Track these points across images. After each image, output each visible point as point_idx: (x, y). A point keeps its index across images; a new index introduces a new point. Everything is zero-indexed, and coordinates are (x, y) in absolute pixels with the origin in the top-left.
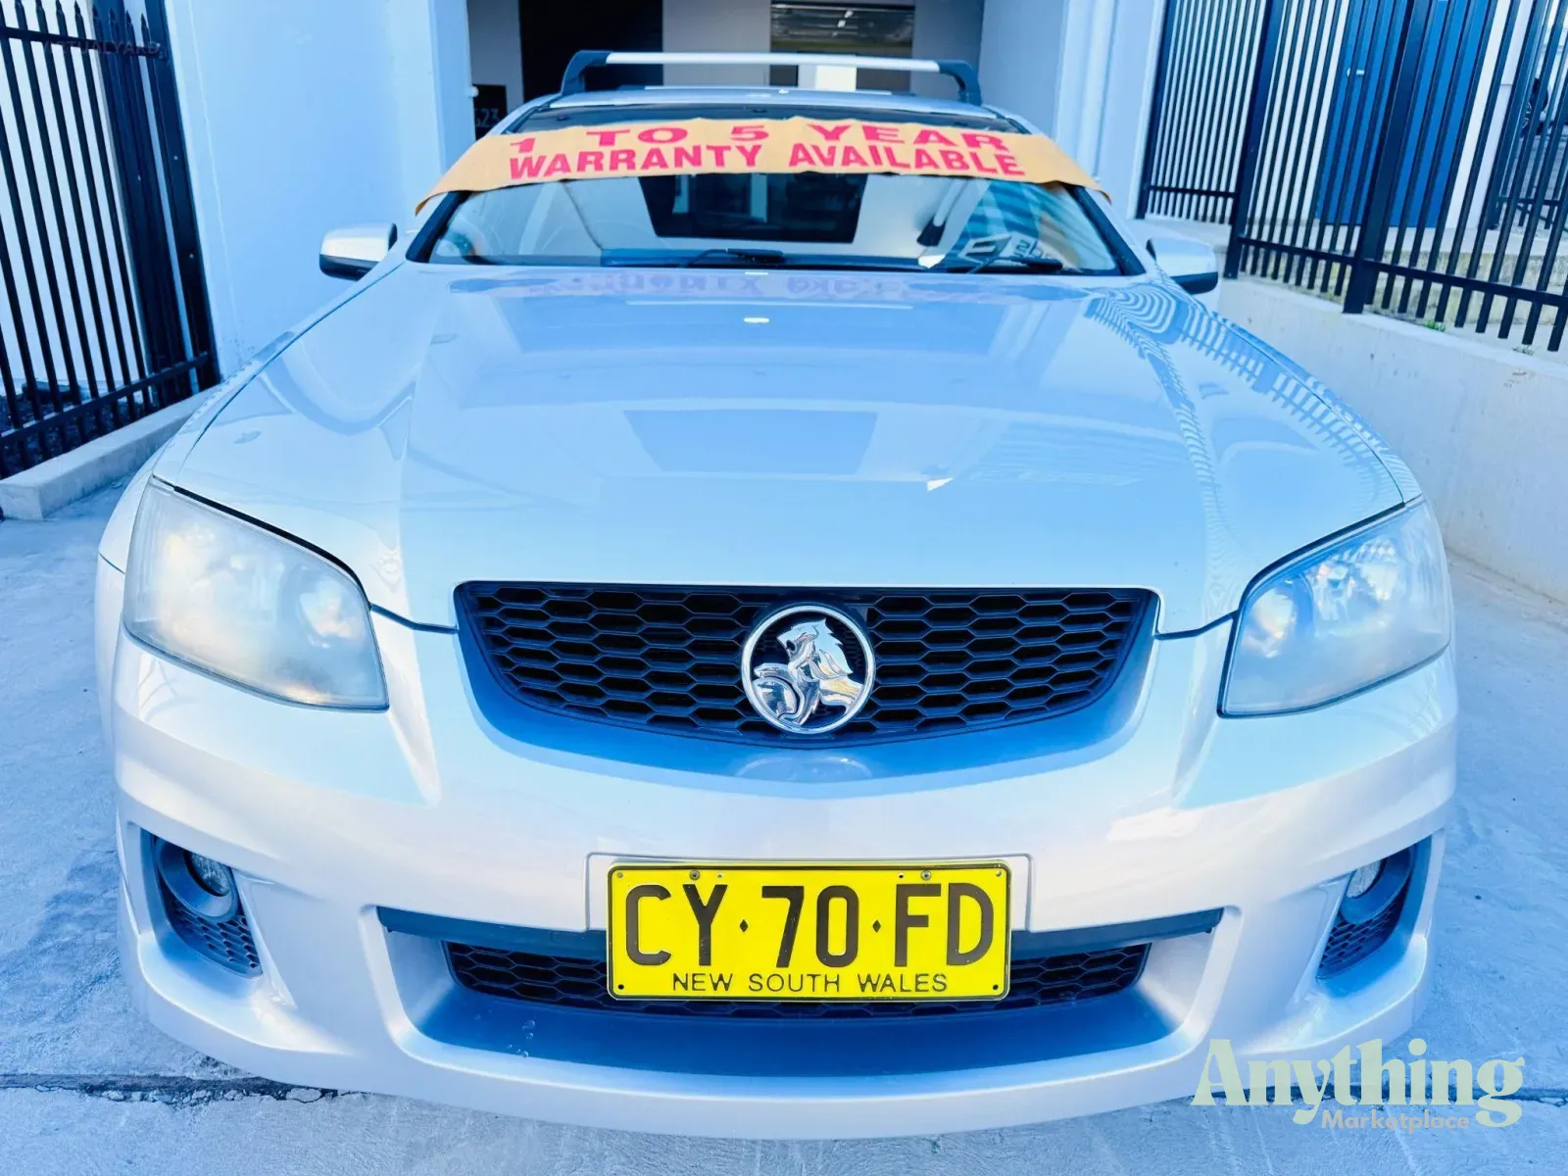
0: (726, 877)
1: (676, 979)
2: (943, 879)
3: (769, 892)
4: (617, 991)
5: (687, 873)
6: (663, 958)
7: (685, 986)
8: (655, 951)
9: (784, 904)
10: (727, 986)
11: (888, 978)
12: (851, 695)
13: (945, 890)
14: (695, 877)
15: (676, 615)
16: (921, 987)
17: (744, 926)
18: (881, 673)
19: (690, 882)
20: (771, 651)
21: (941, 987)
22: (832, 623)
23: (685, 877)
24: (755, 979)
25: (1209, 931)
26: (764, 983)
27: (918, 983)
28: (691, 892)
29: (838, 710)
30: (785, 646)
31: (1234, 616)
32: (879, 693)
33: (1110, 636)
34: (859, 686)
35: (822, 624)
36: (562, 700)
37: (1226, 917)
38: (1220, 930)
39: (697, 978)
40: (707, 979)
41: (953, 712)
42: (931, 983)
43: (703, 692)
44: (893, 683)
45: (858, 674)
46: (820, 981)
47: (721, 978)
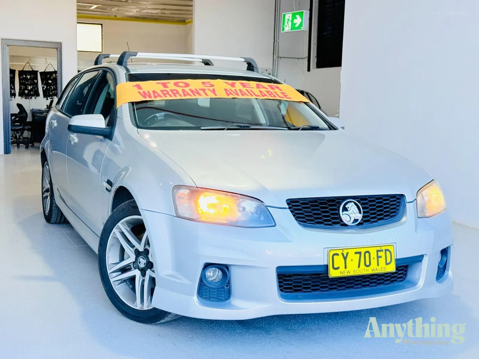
0: (349, 251)
1: (341, 272)
2: (384, 248)
3: (356, 253)
4: (331, 276)
5: (342, 250)
6: (338, 268)
7: (342, 273)
8: (337, 267)
9: (358, 255)
10: (349, 273)
11: (376, 269)
12: (359, 217)
13: (384, 251)
14: (343, 251)
15: (325, 203)
16: (382, 270)
17: (352, 260)
18: (364, 212)
19: (342, 252)
20: (345, 209)
21: (385, 270)
22: (355, 203)
23: (341, 251)
24: (354, 271)
25: (421, 262)
26: (356, 271)
27: (381, 269)
28: (343, 254)
29: (357, 220)
30: (347, 208)
31: (416, 199)
32: (364, 217)
33: (397, 204)
34: (360, 215)
35: (353, 203)
36: (307, 222)
37: (425, 257)
38: (424, 261)
39: (344, 272)
40: (346, 272)
41: (376, 220)
42: (383, 269)
43: (333, 218)
44: (366, 214)
45: (360, 213)
46: (365, 270)
47: (349, 271)
